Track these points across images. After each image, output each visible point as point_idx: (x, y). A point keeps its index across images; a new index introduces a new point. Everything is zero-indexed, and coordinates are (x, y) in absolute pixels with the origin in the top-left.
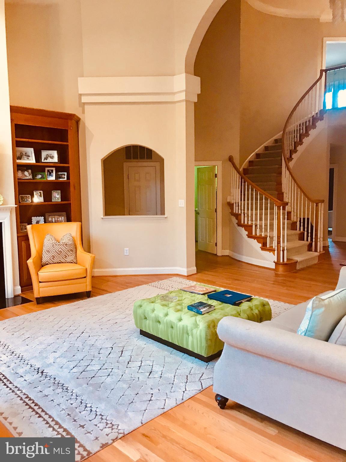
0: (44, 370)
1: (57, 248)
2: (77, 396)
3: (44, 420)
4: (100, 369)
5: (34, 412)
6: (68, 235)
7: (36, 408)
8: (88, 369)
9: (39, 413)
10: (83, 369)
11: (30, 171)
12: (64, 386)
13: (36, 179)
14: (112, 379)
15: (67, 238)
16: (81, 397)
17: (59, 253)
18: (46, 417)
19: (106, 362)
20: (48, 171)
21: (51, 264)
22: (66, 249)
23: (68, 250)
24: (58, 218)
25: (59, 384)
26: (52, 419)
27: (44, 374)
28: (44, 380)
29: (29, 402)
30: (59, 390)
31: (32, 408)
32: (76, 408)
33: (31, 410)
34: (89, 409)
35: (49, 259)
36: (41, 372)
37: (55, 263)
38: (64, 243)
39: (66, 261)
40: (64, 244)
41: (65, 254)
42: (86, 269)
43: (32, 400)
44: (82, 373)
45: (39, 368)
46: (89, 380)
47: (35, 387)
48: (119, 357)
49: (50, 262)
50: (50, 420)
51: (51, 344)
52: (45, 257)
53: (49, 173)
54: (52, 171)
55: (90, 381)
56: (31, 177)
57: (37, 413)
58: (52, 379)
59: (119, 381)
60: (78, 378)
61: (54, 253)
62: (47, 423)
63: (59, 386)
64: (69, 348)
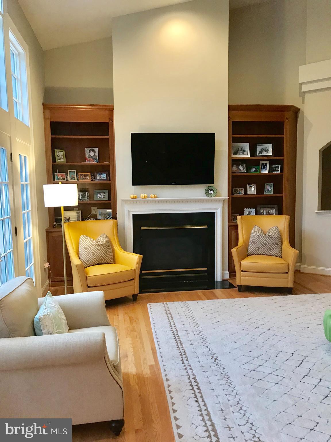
0: (218, 357)
1: (263, 240)
2: (237, 394)
3: (199, 406)
4: (271, 374)
5: (194, 395)
6: (274, 228)
7: (197, 391)
8: (260, 369)
9: (198, 397)
10: (254, 368)
11: (244, 165)
12: (229, 379)
13: (250, 172)
14: (280, 388)
15: (274, 231)
16: (240, 396)
17: (264, 245)
18: (202, 404)
19: (280, 368)
20: (262, 164)
21: (256, 255)
22: (272, 242)
23: (273, 243)
24: (269, 211)
25: (225, 375)
26: (205, 408)
27: (217, 361)
28: (215, 367)
29: (194, 384)
30: (223, 381)
31: (194, 391)
32: (231, 406)
33: (192, 392)
34: (242, 412)
35: (254, 249)
36: (215, 358)
37: (260, 255)
38: (270, 235)
39: (270, 254)
40: (269, 237)
41: (270, 246)
42: (289, 264)
43: (197, 382)
44: (251, 371)
45: (215, 354)
46: (255, 381)
47: (205, 371)
48: (297, 367)
49: (255, 253)
50: (203, 408)
51: (235, 333)
52: (251, 247)
53: (263, 166)
54: (266, 164)
55: (256, 383)
56: (245, 171)
57: (196, 397)
58: (222, 368)
59: (286, 394)
60: (245, 376)
61: (259, 245)
62: (200, 410)
63: (225, 377)
64: (249, 342)
